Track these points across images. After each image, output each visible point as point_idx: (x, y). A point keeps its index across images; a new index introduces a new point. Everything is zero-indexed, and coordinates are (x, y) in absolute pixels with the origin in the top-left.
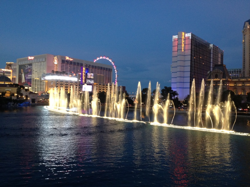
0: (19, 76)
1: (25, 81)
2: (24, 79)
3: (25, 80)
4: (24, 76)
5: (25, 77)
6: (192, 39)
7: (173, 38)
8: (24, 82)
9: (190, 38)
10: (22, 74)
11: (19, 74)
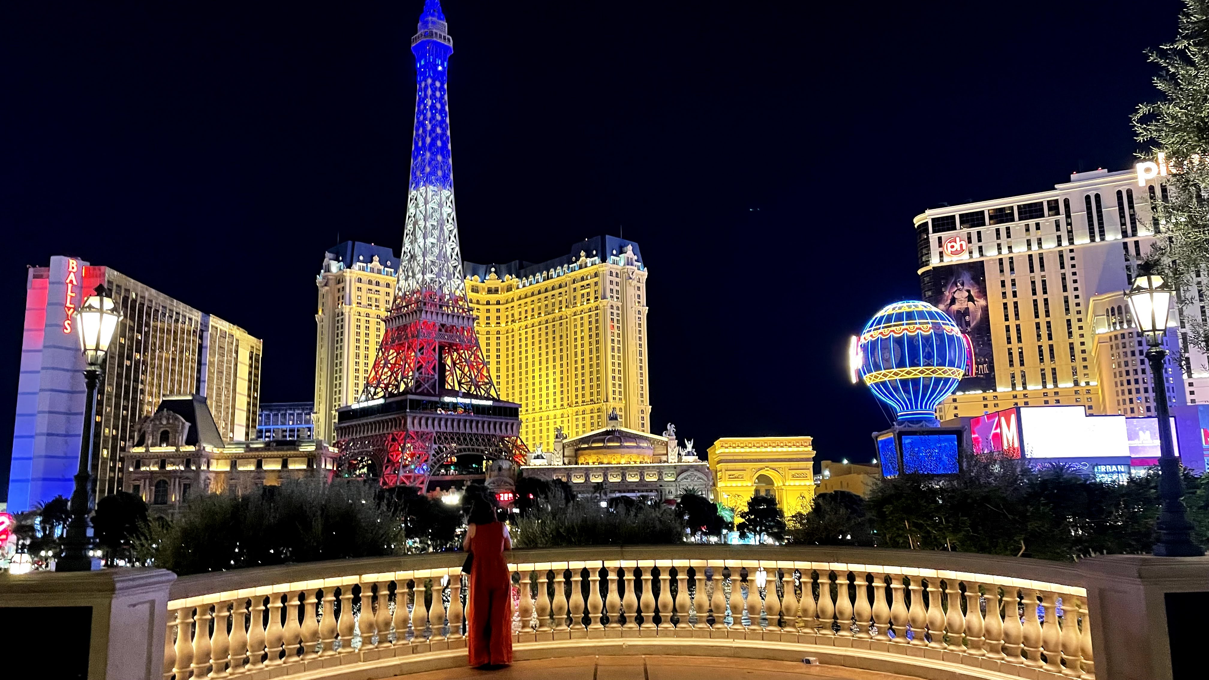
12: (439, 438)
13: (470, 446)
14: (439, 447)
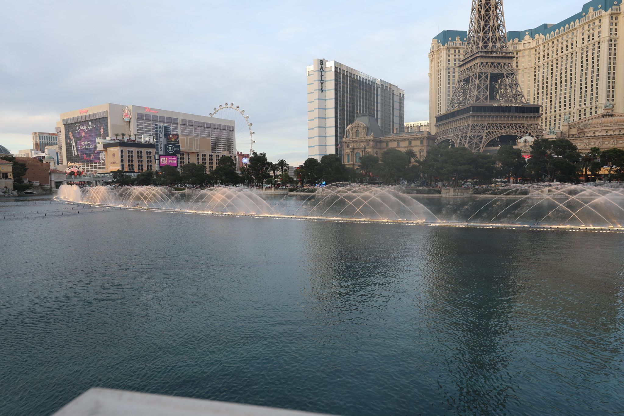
0: (66, 144)
1: (77, 152)
2: (75, 149)
3: (77, 150)
4: (76, 143)
5: (76, 145)
6: (336, 72)
7: (308, 70)
8: (76, 154)
9: (333, 69)
10: (71, 140)
11: (66, 142)
12: (489, 127)
13: (508, 131)
14: (489, 132)
